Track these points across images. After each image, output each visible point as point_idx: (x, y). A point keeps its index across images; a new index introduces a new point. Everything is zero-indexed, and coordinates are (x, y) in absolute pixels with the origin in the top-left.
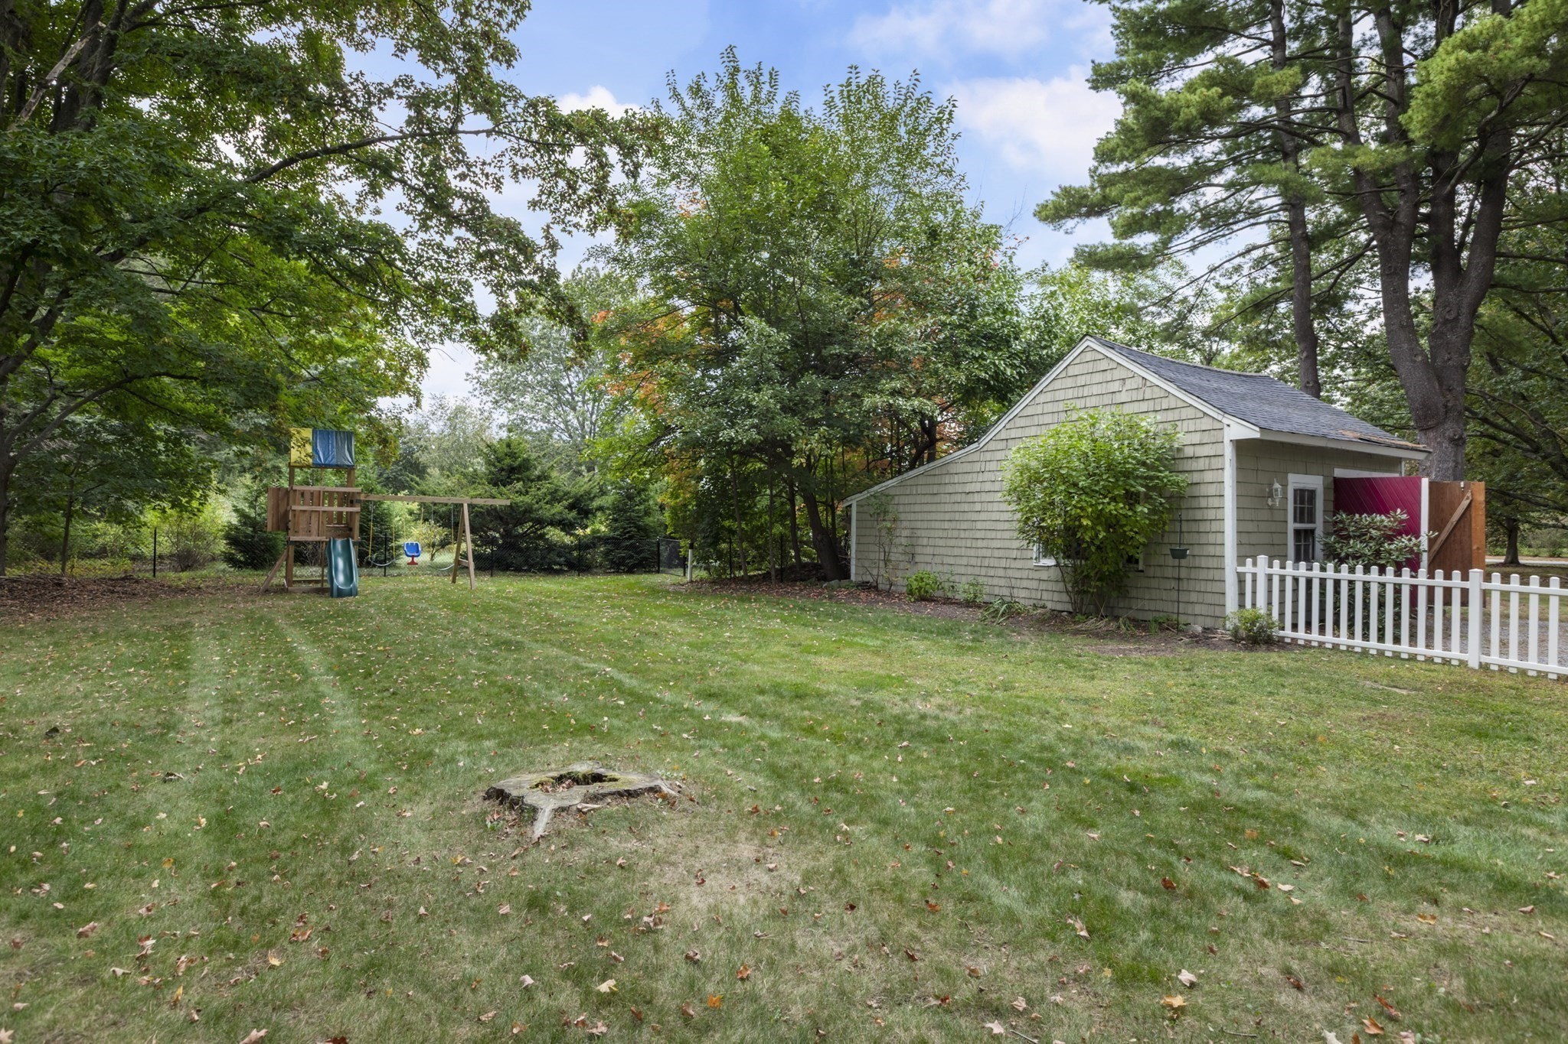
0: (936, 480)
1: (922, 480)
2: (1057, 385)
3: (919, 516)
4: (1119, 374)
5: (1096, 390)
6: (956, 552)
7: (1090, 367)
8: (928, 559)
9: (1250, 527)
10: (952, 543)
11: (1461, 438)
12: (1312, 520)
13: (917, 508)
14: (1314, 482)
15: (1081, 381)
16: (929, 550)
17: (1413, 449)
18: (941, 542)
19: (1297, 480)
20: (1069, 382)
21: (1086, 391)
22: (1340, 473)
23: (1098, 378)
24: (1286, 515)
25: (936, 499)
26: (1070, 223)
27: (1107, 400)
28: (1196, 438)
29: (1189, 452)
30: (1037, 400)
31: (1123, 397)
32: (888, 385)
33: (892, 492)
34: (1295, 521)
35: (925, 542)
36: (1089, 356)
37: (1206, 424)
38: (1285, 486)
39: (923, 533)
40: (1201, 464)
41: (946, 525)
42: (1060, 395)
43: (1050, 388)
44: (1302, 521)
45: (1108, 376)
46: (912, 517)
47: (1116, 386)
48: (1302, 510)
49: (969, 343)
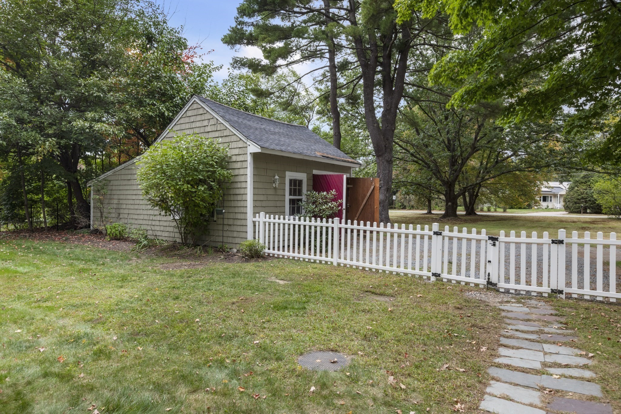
0: (130, 172)
1: (123, 172)
2: (182, 121)
3: (122, 192)
4: (207, 116)
5: (198, 124)
6: (138, 212)
7: (195, 112)
8: (126, 216)
9: (262, 198)
10: (136, 207)
11: (391, 160)
12: (300, 194)
13: (121, 188)
14: (302, 176)
15: (192, 119)
16: (126, 211)
17: (351, 162)
18: (132, 207)
19: (290, 175)
20: (187, 120)
21: (194, 125)
22: (315, 172)
23: (199, 118)
24: (284, 192)
25: (130, 183)
26: (238, 46)
27: (202, 130)
28: (236, 151)
29: (234, 158)
30: (174, 129)
31: (208, 129)
32: (90, 115)
33: (109, 179)
34: (290, 194)
35: (124, 206)
36: (195, 106)
37: (240, 144)
38: (283, 177)
39: (124, 202)
40: (238, 165)
41: (134, 197)
42: (183, 126)
43: (179, 123)
44: (295, 195)
45: (203, 117)
46: (118, 192)
47: (206, 123)
48: (295, 190)
49: (148, 96)
